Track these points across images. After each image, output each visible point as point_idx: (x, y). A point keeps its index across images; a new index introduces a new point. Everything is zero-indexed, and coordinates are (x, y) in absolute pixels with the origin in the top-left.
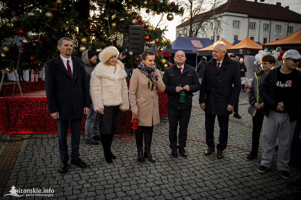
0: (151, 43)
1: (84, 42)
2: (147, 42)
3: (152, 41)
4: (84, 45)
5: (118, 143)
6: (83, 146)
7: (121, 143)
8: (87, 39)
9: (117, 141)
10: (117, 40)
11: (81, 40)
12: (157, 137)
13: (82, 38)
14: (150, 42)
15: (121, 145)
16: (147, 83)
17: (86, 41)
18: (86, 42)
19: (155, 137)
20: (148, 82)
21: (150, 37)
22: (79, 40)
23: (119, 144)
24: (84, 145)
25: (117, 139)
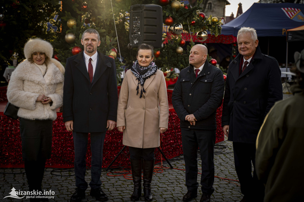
0: (176, 28)
1: (72, 26)
2: (170, 27)
3: (178, 26)
4: (72, 32)
5: (120, 180)
6: (68, 183)
7: (125, 181)
8: (77, 21)
9: (119, 179)
10: (126, 21)
11: (68, 23)
12: (182, 175)
13: (68, 19)
14: (174, 28)
15: (125, 183)
16: (136, 87)
17: (74, 24)
18: (75, 27)
19: (179, 174)
20: (137, 85)
21: (174, 19)
22: (64, 23)
23: (122, 182)
24: (70, 183)
25: (120, 176)
